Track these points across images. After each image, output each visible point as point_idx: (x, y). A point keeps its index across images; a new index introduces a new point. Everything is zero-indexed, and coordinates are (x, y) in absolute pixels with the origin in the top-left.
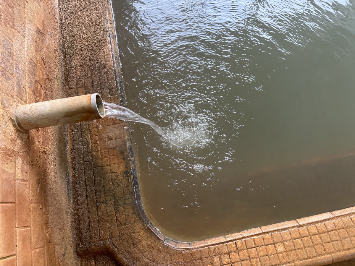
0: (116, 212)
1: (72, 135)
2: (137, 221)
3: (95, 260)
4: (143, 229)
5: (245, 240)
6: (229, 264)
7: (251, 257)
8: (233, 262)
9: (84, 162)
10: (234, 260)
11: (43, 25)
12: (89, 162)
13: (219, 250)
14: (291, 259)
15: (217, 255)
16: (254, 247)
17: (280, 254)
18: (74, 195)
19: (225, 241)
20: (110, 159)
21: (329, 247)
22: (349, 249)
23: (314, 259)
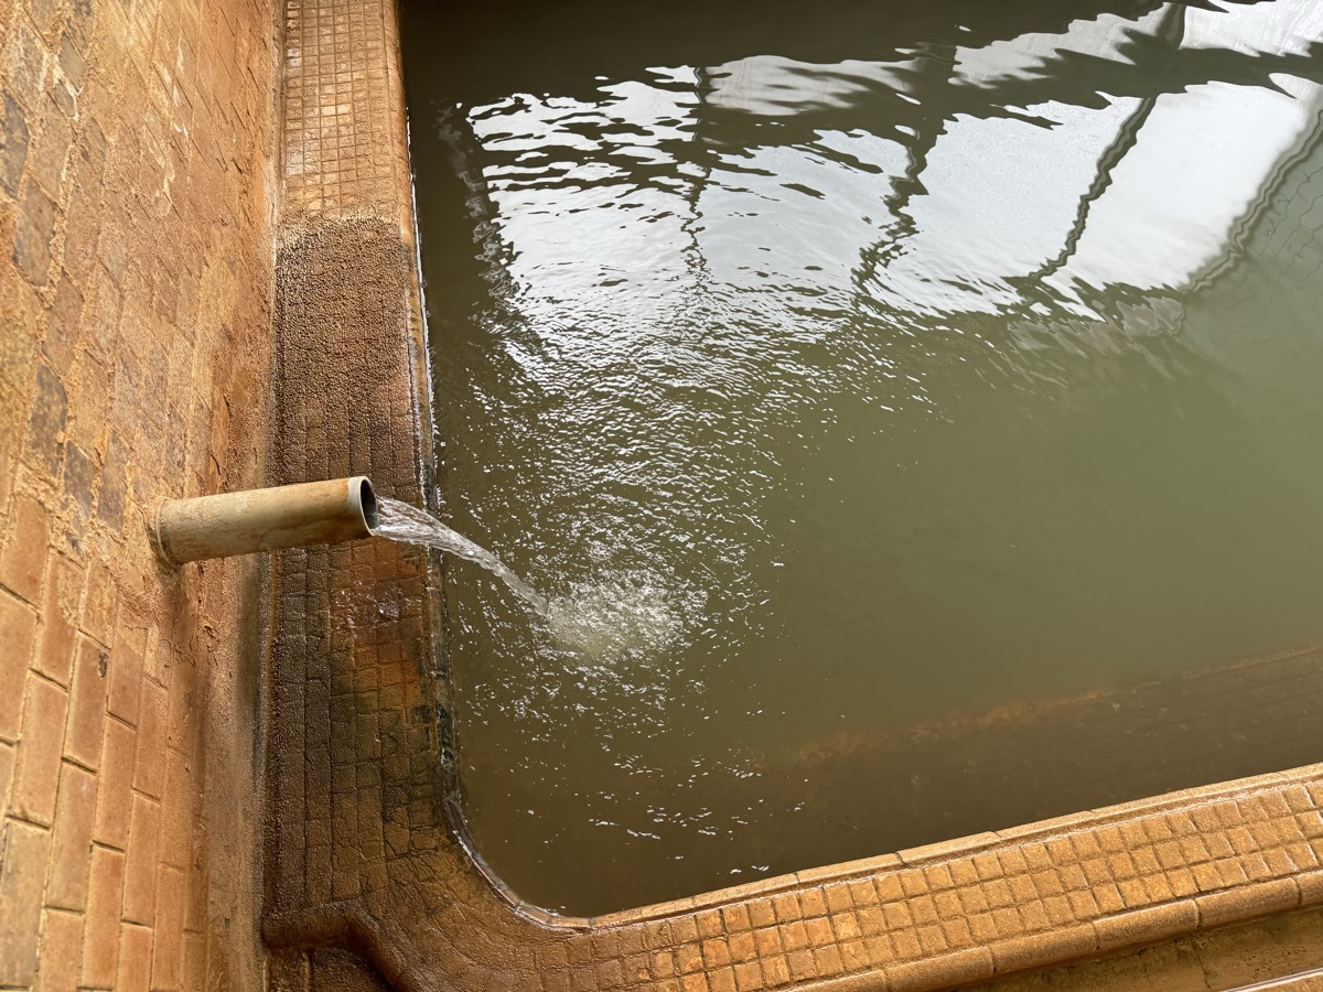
0: (385, 819)
1: (280, 604)
2: (444, 846)
3: (311, 962)
4: (459, 870)
5: (747, 905)
6: (699, 971)
7: (763, 952)
8: (711, 965)
9: (307, 679)
10: (714, 961)
11: (236, 317)
12: (320, 679)
13: (672, 931)
14: (877, 959)
15: (667, 947)
16: (774, 925)
17: (846, 945)
18: (268, 770)
19: (692, 907)
20: (379, 673)
21: (985, 925)
22: (1038, 931)
23: (938, 959)
